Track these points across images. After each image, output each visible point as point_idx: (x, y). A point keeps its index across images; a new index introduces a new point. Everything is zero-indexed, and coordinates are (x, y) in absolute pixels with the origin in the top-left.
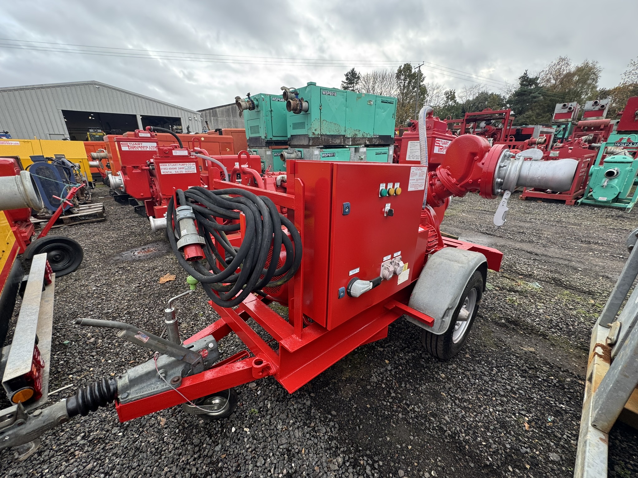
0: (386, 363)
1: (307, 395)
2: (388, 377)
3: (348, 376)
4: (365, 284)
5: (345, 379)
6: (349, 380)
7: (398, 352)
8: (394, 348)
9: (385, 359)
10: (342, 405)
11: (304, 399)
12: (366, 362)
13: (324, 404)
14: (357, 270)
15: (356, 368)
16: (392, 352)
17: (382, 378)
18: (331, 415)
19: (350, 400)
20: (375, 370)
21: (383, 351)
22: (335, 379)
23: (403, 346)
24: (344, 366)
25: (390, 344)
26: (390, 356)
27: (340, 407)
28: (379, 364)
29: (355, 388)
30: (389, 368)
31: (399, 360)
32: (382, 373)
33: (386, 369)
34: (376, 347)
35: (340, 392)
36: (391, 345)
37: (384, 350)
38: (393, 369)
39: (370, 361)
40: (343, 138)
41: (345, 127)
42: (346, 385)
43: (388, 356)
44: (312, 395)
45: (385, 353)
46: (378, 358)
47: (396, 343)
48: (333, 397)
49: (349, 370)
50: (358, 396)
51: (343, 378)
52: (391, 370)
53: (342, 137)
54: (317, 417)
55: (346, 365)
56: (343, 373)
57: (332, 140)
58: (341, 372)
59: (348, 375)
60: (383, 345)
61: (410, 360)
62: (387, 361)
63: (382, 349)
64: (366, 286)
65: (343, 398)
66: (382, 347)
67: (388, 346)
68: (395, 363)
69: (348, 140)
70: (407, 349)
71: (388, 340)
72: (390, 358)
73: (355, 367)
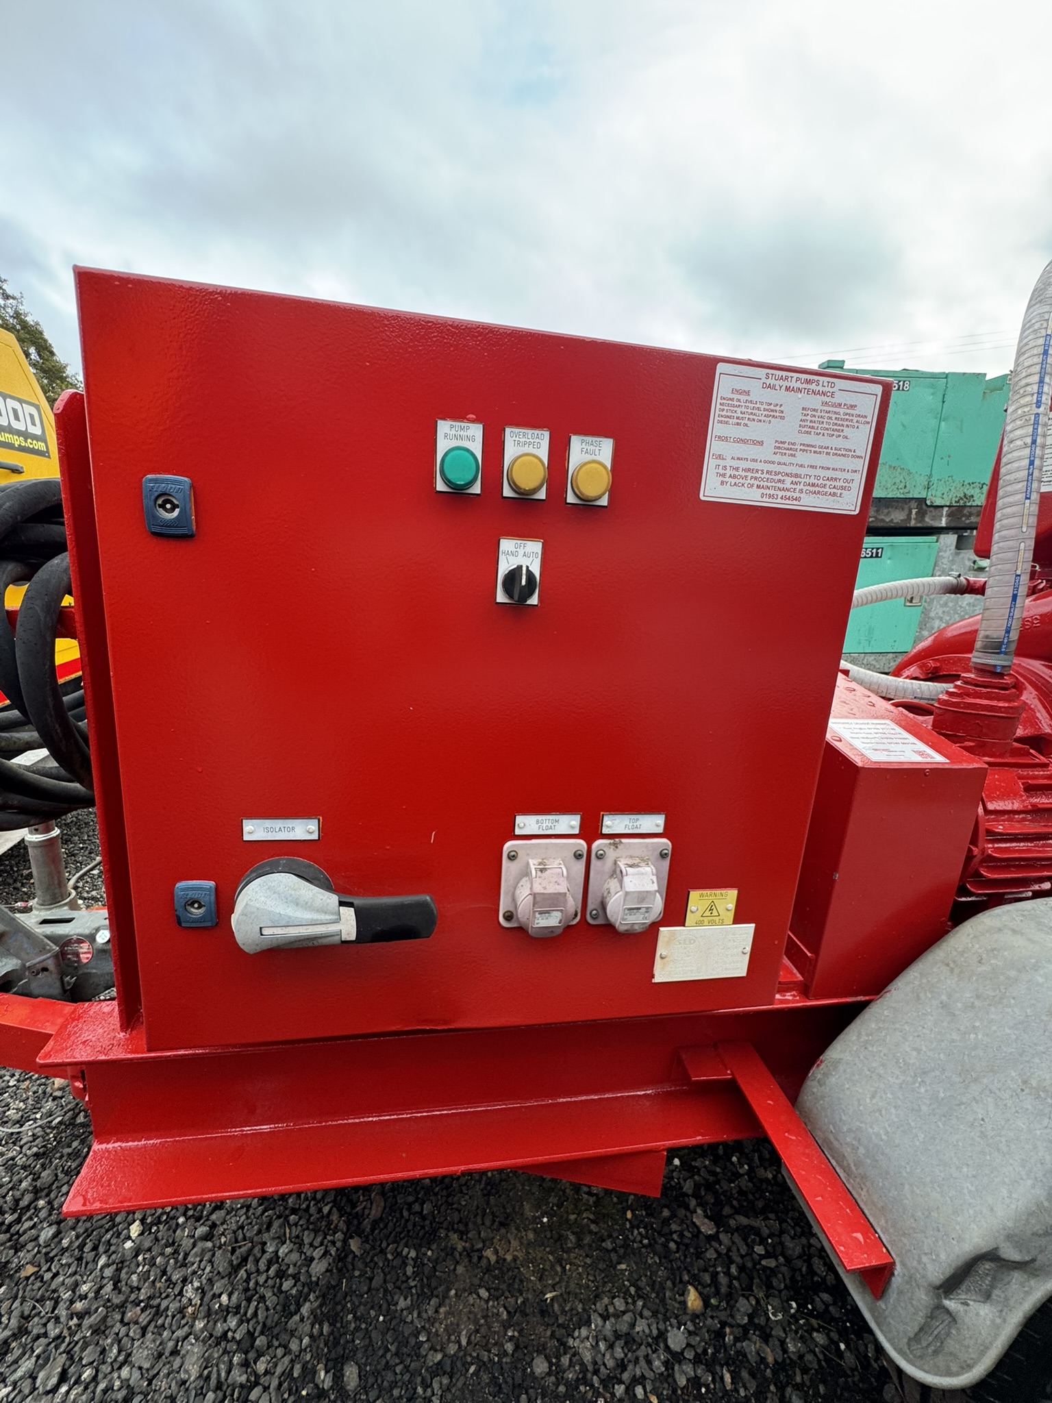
0: (684, 1303)
1: (339, 1236)
2: (641, 1380)
3: (509, 1258)
4: (307, 906)
5: (493, 1259)
6: (500, 1278)
7: (769, 1286)
8: (768, 1255)
9: (696, 1281)
10: (398, 1369)
11: (322, 1244)
12: (608, 1244)
13: (354, 1311)
14: (304, 829)
15: (560, 1239)
16: (742, 1268)
17: (622, 1366)
18: (338, 1378)
19: (437, 1371)
20: (619, 1304)
21: (709, 1238)
22: (462, 1235)
23: (812, 1272)
24: (527, 1207)
25: (757, 1223)
26: (723, 1279)
27: (387, 1367)
28: (652, 1286)
29: (496, 1327)
30: (677, 1339)
31: (745, 1328)
32: (629, 1340)
33: (662, 1335)
34: (693, 1202)
35: (434, 1301)
36: (757, 1232)
37: (715, 1237)
38: (689, 1355)
39: (627, 1251)
40: (919, 507)
41: (930, 476)
42: (473, 1290)
43: (714, 1276)
44: (354, 1245)
45: (711, 1254)
46: (666, 1255)
47: (786, 1239)
48: (402, 1304)
49: (531, 1236)
50: (476, 1373)
51: (489, 1253)
52: (678, 1357)
53: (913, 504)
54: (294, 1346)
55: (538, 1207)
56: (503, 1231)
57: (877, 511)
58: (502, 1224)
59: (512, 1250)
60: (727, 1211)
61: (805, 1371)
62: (693, 1299)
63: (707, 1228)
64: (308, 916)
65: (423, 1338)
66: (717, 1219)
67: (745, 1232)
68: (720, 1335)
69: (934, 512)
70: (826, 1297)
71: (760, 1204)
72: (717, 1293)
73: (554, 1237)
